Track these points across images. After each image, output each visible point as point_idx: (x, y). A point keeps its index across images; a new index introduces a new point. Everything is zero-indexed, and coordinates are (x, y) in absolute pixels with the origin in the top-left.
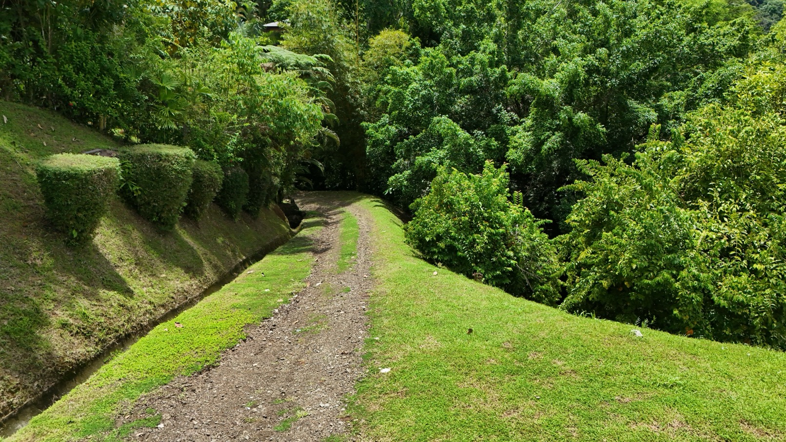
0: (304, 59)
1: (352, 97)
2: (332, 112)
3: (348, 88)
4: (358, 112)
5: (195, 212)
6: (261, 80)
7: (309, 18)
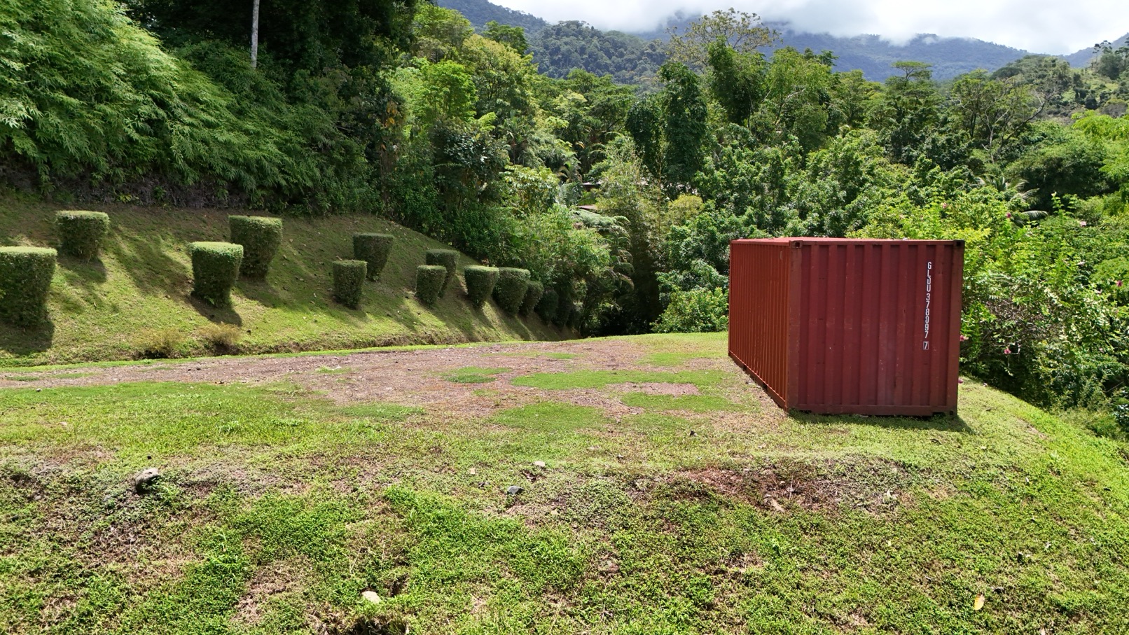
0: (607, 219)
1: (651, 252)
2: (629, 262)
3: (648, 244)
4: (655, 265)
5: (526, 311)
6: (571, 234)
7: (616, 187)
